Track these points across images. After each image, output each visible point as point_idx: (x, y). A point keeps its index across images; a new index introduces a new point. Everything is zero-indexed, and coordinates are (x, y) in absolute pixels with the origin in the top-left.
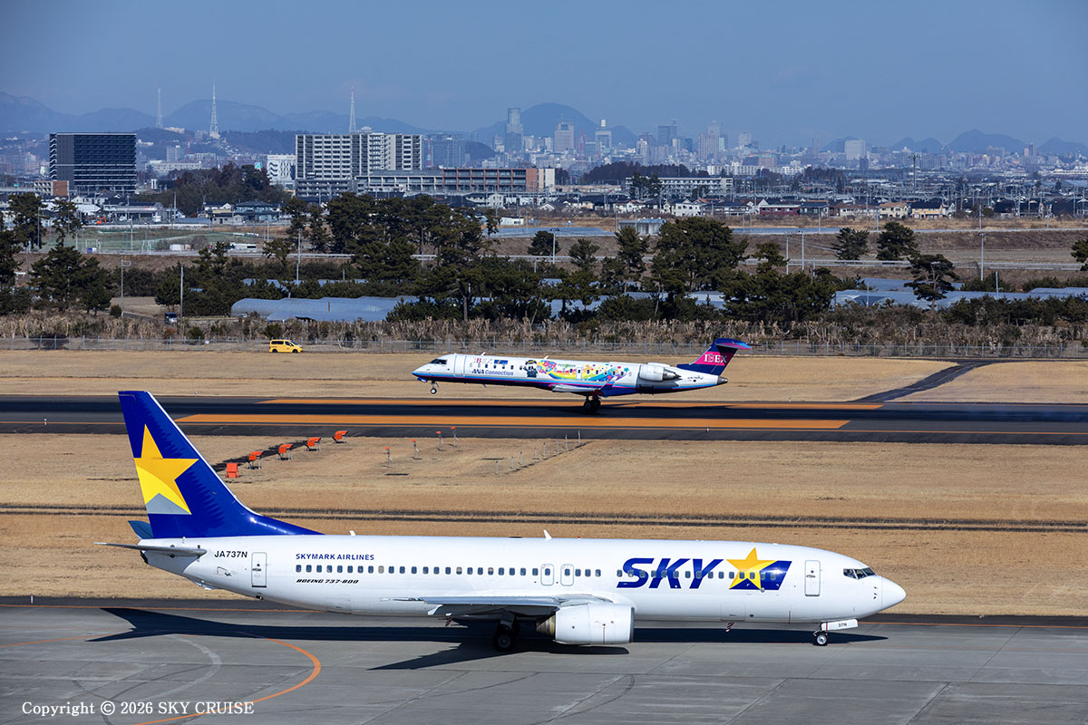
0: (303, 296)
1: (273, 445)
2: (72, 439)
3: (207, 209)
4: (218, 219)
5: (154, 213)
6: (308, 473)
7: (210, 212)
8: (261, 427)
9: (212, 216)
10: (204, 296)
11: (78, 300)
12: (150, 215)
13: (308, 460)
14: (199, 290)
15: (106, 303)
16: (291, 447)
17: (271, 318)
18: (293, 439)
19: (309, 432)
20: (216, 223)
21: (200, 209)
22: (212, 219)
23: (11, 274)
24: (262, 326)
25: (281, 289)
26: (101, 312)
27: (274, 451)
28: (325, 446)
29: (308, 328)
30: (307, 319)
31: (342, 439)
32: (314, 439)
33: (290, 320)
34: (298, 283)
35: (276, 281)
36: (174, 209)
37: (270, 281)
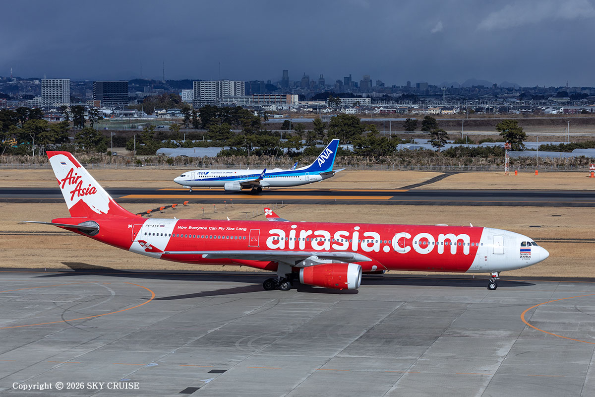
0: (186, 147)
1: (159, 207)
3: (156, 112)
4: (160, 116)
5: (134, 113)
7: (157, 113)
10: (146, 147)
11: (94, 149)
12: (132, 114)
13: (171, 213)
14: (144, 145)
15: (105, 150)
16: (166, 208)
17: (170, 156)
18: (167, 205)
19: (174, 202)
20: (159, 117)
21: (153, 112)
22: (157, 116)
23: (67, 138)
24: (166, 159)
25: (176, 144)
26: (102, 154)
27: (158, 209)
28: (179, 207)
29: (185, 160)
30: (185, 156)
31: (187, 205)
32: (176, 204)
33: (178, 157)
34: (183, 141)
35: (175, 141)
36: (143, 112)
37: (172, 141)
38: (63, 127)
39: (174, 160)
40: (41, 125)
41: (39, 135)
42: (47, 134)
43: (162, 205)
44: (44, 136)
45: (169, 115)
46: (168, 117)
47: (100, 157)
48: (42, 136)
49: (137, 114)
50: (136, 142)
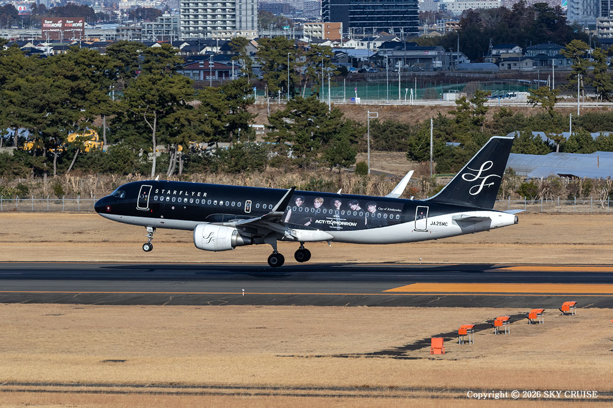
0: (573, 150)
1: (492, 318)
2: (270, 311)
3: (494, 52)
4: (506, 63)
5: (434, 57)
6: (523, 349)
7: (498, 55)
8: (482, 298)
9: (499, 61)
10: (462, 151)
11: (319, 155)
12: (429, 59)
13: (527, 334)
14: (456, 144)
15: (350, 159)
16: (512, 319)
17: (530, 175)
18: (515, 311)
19: (536, 303)
20: (501, 68)
21: (487, 52)
22: (497, 63)
23: (245, 127)
24: (518, 185)
25: (547, 143)
26: (343, 169)
27: (490, 324)
28: (549, 318)
29: (569, 186)
30: (570, 176)
31: (571, 310)
32: (539, 310)
33: (551, 177)
34: (567, 135)
35: (542, 134)
36: (457, 54)
37: (535, 134)
38: (235, 97)
39: (540, 187)
40: (174, 91)
41: (170, 119)
42: (191, 116)
43: (500, 314)
44: (182, 120)
45: (530, 62)
46: (528, 67)
47: (334, 179)
48: (177, 120)
49: (441, 58)
50: (437, 136)
